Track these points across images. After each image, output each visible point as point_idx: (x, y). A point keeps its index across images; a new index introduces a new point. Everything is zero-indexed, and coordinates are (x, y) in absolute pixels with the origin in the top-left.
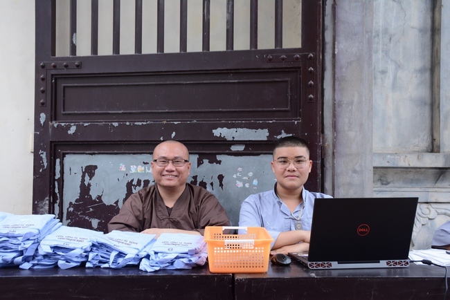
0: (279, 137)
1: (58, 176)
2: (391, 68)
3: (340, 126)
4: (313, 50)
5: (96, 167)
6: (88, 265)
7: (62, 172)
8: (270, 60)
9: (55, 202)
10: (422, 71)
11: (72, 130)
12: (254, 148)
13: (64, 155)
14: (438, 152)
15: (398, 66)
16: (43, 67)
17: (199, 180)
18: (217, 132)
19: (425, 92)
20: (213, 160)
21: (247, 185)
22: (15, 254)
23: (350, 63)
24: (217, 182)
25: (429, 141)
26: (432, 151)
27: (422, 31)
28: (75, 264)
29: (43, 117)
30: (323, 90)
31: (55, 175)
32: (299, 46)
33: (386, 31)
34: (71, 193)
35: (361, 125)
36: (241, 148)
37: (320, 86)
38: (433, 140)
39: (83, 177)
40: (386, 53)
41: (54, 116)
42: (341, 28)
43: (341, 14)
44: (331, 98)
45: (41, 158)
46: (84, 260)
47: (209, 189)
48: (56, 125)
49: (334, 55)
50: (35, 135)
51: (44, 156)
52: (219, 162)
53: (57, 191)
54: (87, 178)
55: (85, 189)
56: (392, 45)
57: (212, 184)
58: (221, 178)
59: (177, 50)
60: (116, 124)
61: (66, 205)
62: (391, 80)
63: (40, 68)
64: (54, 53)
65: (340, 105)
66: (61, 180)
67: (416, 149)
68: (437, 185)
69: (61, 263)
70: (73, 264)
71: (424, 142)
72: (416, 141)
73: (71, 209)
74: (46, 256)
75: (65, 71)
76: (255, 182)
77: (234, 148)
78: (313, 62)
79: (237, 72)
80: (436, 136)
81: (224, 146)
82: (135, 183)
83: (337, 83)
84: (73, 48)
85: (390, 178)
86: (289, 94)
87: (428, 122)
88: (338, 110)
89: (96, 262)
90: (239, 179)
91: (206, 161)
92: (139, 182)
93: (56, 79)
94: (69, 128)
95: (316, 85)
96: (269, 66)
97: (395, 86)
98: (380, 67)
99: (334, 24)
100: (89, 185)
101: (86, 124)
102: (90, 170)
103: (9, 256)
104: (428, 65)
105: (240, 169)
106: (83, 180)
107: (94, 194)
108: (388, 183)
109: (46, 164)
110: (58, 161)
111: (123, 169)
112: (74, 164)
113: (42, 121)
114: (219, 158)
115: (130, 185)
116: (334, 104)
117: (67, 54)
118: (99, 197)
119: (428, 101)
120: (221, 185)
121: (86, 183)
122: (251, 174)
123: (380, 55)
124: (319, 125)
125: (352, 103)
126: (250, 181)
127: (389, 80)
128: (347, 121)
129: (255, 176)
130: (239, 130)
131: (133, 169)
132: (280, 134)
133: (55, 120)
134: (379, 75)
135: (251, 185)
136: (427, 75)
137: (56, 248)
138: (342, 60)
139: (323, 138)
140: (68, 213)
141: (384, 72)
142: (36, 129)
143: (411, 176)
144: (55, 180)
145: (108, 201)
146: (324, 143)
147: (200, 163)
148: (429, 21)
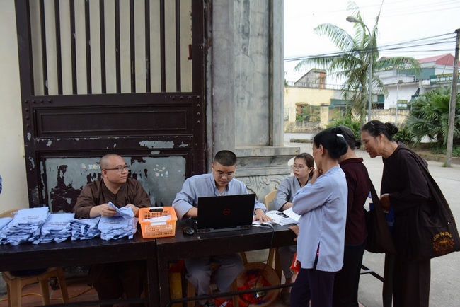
0: (180, 146)
1: (42, 172)
2: (247, 96)
3: (216, 139)
4: (200, 94)
5: (66, 166)
6: (73, 239)
7: (45, 170)
8: (174, 99)
9: (42, 188)
10: (264, 98)
11: (49, 143)
12: (165, 153)
13: (45, 159)
14: (272, 146)
15: (251, 95)
16: (27, 103)
17: (132, 173)
18: (142, 143)
19: (265, 111)
20: (140, 160)
21: (162, 175)
22: (28, 236)
23: (221, 101)
24: (143, 173)
25: (268, 139)
26: (269, 145)
27: (263, 74)
28: (65, 239)
29: (29, 135)
30: (206, 117)
31: (40, 171)
32: (191, 91)
33: (243, 74)
34: (52, 183)
35: (228, 137)
36: (157, 153)
37: (204, 116)
38: (270, 138)
39: (59, 172)
40: (244, 87)
41: (36, 134)
42: (216, 79)
43: (216, 72)
44: (210, 121)
45: (31, 162)
46: (69, 235)
47: (139, 178)
48: (38, 141)
49: (212, 96)
50: (25, 147)
51: (32, 160)
52: (145, 162)
53: (42, 182)
54: (61, 173)
55: (61, 180)
56: (247, 82)
57: (140, 175)
58: (146, 171)
59: (115, 91)
60: (77, 139)
61: (49, 190)
62: (247, 104)
63: (25, 104)
64: (33, 93)
65: (216, 126)
66: (45, 175)
67: (261, 144)
68: (272, 165)
69: (56, 239)
70: (64, 239)
71: (264, 140)
72: (261, 139)
73: (53, 193)
74: (47, 235)
75: (42, 105)
76: (167, 173)
77: (153, 153)
78: (199, 101)
79: (153, 106)
80: (271, 136)
81: (147, 152)
82: (92, 175)
83: (214, 113)
84: (46, 90)
85: (246, 162)
86: (186, 120)
87: (267, 128)
88: (215, 129)
89: (77, 236)
90: (157, 171)
91: (136, 161)
92: (95, 174)
93: (36, 110)
94: (47, 142)
95: (201, 115)
96: (173, 102)
97: (249, 107)
98: (241, 96)
99: (212, 77)
100: (63, 177)
101: (58, 140)
102: (63, 168)
103: (25, 237)
104: (267, 95)
105: (157, 165)
106: (59, 175)
107: (67, 183)
108: (245, 165)
109: (34, 165)
110: (41, 163)
111: (84, 167)
112: (52, 164)
113: (29, 138)
114: (144, 159)
115: (89, 177)
116: (212, 125)
117: (42, 94)
118: (70, 185)
119: (267, 116)
120: (146, 175)
121: (61, 176)
122: (164, 168)
123: (241, 88)
124: (204, 139)
125: (223, 124)
126: (164, 172)
127: (245, 104)
128: (220, 135)
129: (166, 170)
130: (156, 142)
131: (91, 167)
132: (181, 144)
133: (37, 137)
134: (240, 101)
135: (165, 175)
136: (267, 100)
137: (51, 231)
138: (217, 99)
139: (207, 146)
140: (51, 195)
141: (243, 99)
142: (25, 144)
143: (257, 161)
144: (40, 175)
145: (76, 187)
146: (207, 148)
147: (132, 162)
148: (267, 69)
